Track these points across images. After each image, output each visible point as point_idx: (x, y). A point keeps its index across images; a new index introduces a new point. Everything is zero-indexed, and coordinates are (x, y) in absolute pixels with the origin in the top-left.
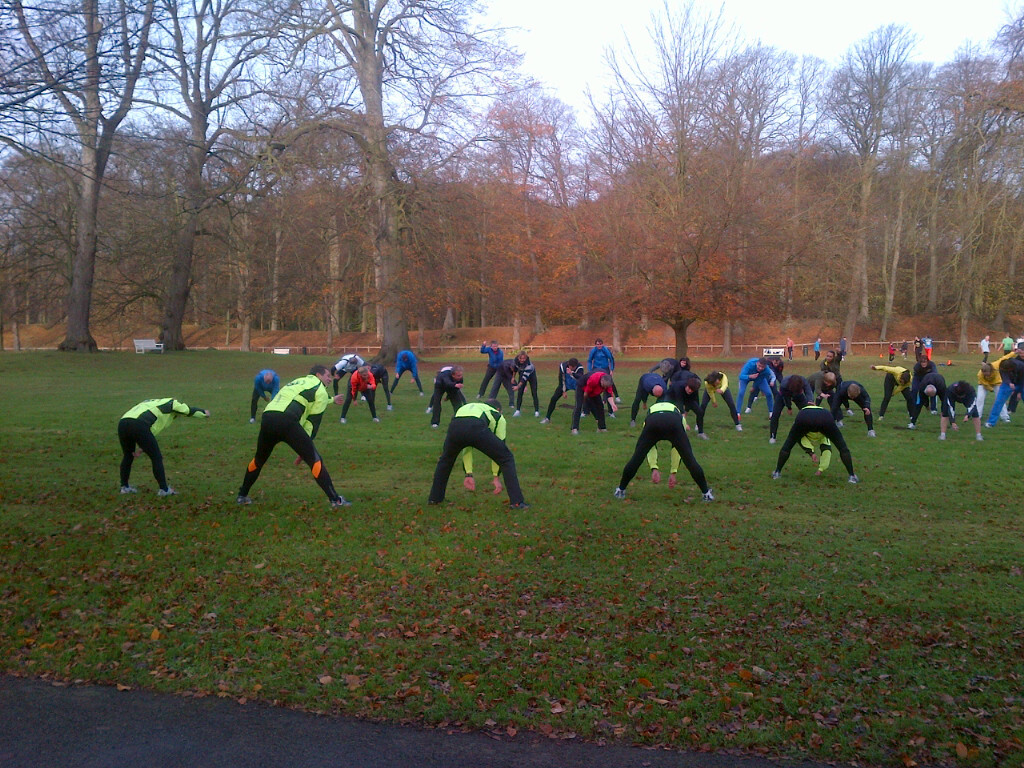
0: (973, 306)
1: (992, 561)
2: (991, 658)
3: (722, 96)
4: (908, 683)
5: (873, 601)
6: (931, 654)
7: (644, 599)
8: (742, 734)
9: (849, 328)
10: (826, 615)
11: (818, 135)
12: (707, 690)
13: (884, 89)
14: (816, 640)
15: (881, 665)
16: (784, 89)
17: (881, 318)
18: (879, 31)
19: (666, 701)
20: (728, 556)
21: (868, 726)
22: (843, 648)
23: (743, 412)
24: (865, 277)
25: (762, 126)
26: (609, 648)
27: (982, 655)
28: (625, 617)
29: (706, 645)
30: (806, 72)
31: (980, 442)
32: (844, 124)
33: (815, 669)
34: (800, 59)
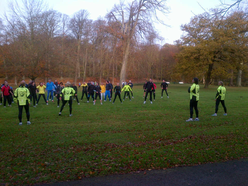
0: (102, 75)
1: (102, 130)
2: (99, 151)
3: (44, 21)
4: (81, 160)
5: (75, 142)
6: (87, 153)
7: (17, 149)
8: (40, 179)
9: (76, 79)
10: (64, 147)
11: (67, 34)
12: (32, 170)
13: (82, 25)
14: (61, 153)
15: (75, 157)
16: (59, 21)
17: (83, 77)
18: (81, 11)
19: (21, 175)
20: (41, 136)
21: (71, 171)
22: (67, 154)
23: (49, 100)
24: (79, 68)
25: (54, 30)
26: (6, 164)
27: (97, 151)
28: (11, 155)
29: (33, 159)
30: (64, 18)
31: (102, 105)
32: (73, 32)
33: (60, 160)
34: (63, 14)
